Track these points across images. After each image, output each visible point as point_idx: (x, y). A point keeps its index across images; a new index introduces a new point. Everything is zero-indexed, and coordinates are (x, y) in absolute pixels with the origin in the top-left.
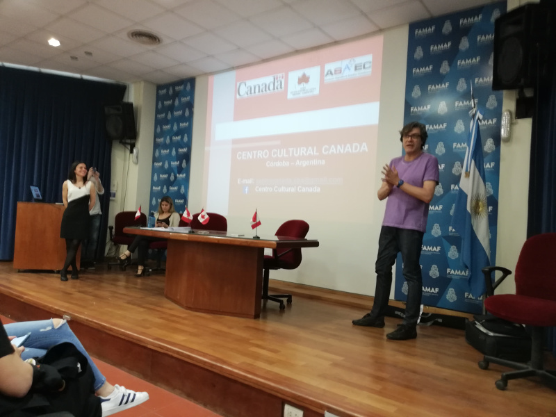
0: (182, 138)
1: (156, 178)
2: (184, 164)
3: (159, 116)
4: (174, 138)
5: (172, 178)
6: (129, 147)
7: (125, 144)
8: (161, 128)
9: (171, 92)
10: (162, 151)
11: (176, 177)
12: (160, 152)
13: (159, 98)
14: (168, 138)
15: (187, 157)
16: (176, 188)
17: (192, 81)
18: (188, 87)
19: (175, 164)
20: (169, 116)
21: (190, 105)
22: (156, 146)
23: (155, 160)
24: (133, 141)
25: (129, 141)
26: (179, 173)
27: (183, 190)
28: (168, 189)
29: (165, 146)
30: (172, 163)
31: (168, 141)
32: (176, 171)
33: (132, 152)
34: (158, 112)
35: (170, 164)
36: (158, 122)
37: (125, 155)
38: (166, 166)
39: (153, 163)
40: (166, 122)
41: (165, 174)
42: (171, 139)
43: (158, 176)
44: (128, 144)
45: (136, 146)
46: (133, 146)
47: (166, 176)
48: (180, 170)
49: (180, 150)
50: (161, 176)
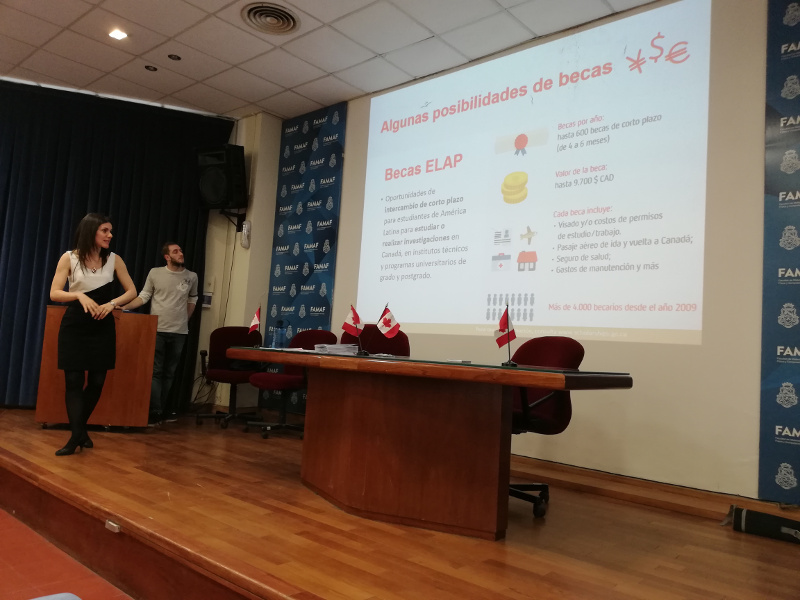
0: (324, 204)
1: (278, 272)
2: (327, 248)
3: (285, 170)
4: (310, 204)
5: (306, 271)
6: (236, 221)
7: (228, 216)
8: (289, 189)
9: (306, 128)
10: (290, 228)
11: (312, 269)
13: (285, 141)
14: (300, 204)
15: (332, 235)
16: (312, 288)
17: (342, 107)
18: (336, 118)
19: (310, 247)
20: (303, 168)
21: (338, 149)
22: (279, 219)
23: (277, 242)
24: (241, 212)
25: (235, 211)
26: (318, 262)
27: (323, 290)
28: (298, 290)
29: (295, 218)
30: (306, 246)
31: (300, 209)
32: (313, 260)
33: (240, 229)
34: (283, 163)
35: (301, 248)
36: (284, 180)
38: (296, 251)
39: (274, 246)
40: (297, 178)
41: (293, 264)
42: (305, 206)
43: (282, 269)
44: (234, 215)
45: (247, 218)
46: (242, 219)
48: (320, 256)
49: (320, 224)
50: (287, 268)
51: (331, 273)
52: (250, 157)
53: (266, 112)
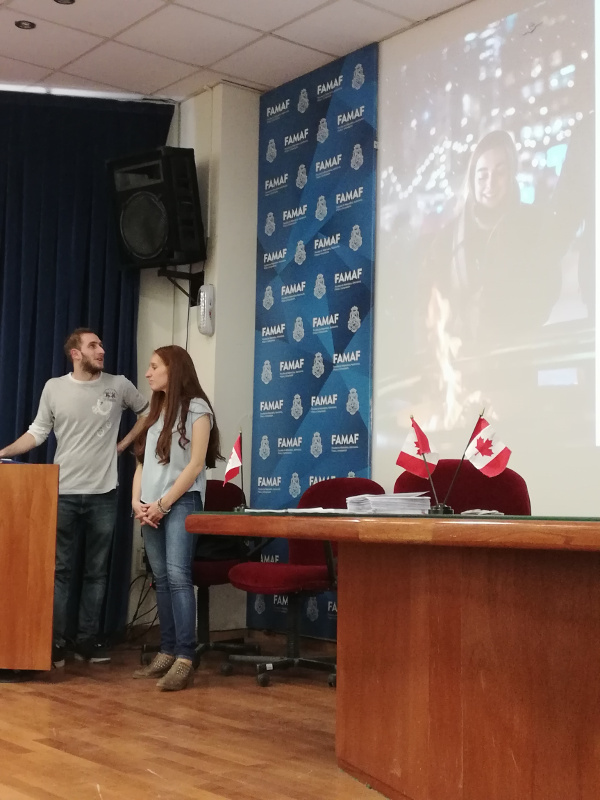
0: (345, 240)
1: (267, 375)
2: (354, 321)
3: (269, 184)
4: (319, 244)
5: (318, 369)
6: (186, 285)
7: (173, 277)
8: (278, 219)
9: (304, 103)
10: (285, 290)
11: (329, 365)
12: (277, 294)
13: (268, 130)
14: (301, 244)
15: (363, 297)
16: (332, 400)
17: (368, 56)
18: (359, 77)
19: (325, 323)
20: (302, 179)
21: (366, 134)
22: (265, 275)
23: (263, 319)
24: (196, 269)
25: (184, 269)
26: (340, 350)
27: (353, 404)
28: (306, 405)
29: (293, 273)
30: (317, 322)
31: (300, 255)
32: (329, 344)
33: (194, 300)
34: (266, 171)
35: (308, 327)
36: (268, 204)
37: (175, 314)
38: (298, 333)
39: (258, 328)
40: (293, 197)
41: (296, 358)
42: (309, 248)
43: (275, 370)
44: (183, 276)
45: (208, 279)
46: (197, 281)
47: (299, 364)
48: (343, 338)
49: (339, 278)
50: (284, 366)
51: (365, 369)
52: (205, 169)
53: (229, 81)
